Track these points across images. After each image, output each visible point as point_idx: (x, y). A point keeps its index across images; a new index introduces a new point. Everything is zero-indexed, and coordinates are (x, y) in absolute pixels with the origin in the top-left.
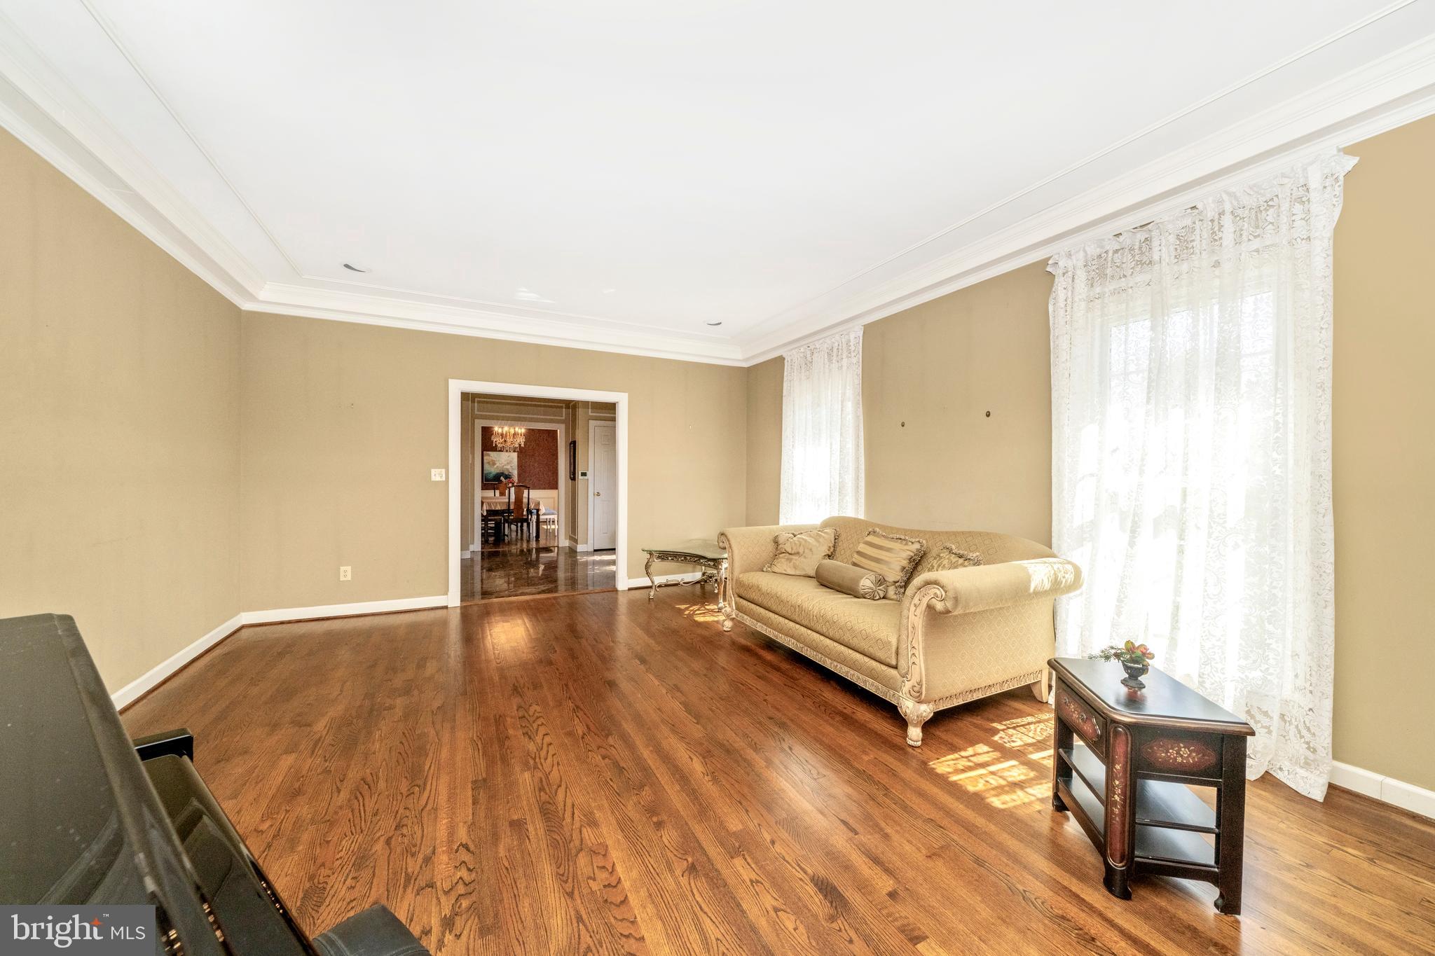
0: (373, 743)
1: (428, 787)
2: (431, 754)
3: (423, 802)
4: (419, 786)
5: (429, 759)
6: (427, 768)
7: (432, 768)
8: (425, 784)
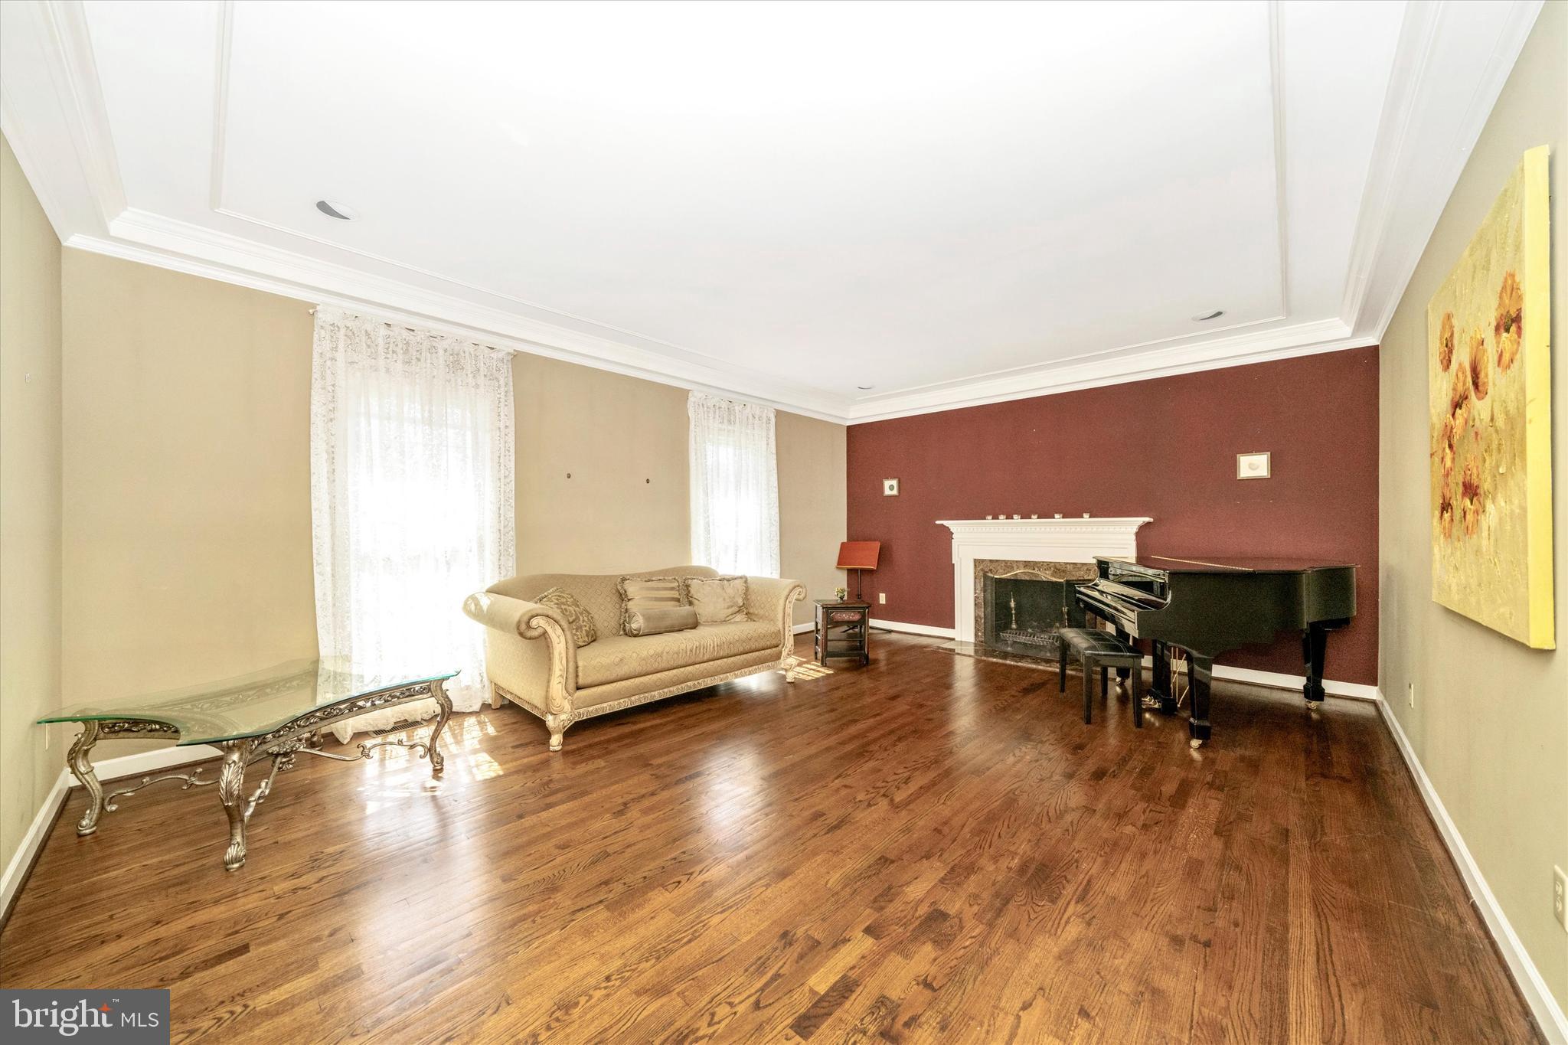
0: (1025, 853)
1: (1008, 789)
2: (986, 811)
3: (1019, 784)
4: (1014, 793)
5: (993, 806)
6: (998, 803)
7: (994, 800)
8: (1009, 792)
